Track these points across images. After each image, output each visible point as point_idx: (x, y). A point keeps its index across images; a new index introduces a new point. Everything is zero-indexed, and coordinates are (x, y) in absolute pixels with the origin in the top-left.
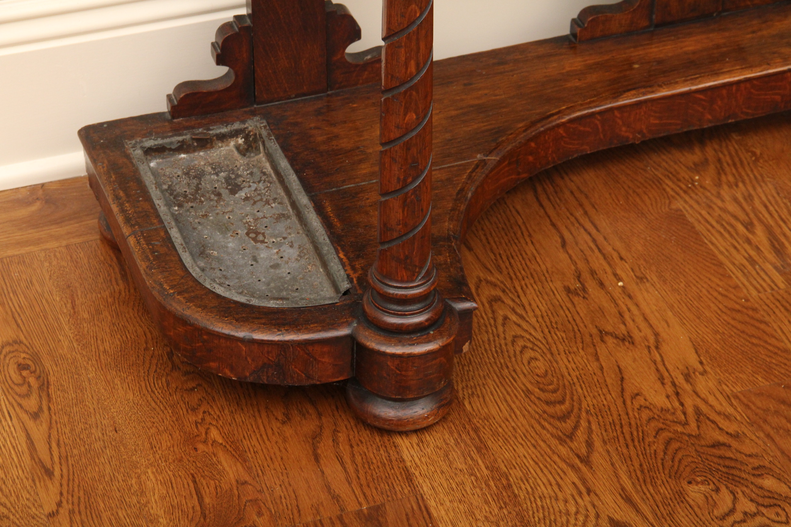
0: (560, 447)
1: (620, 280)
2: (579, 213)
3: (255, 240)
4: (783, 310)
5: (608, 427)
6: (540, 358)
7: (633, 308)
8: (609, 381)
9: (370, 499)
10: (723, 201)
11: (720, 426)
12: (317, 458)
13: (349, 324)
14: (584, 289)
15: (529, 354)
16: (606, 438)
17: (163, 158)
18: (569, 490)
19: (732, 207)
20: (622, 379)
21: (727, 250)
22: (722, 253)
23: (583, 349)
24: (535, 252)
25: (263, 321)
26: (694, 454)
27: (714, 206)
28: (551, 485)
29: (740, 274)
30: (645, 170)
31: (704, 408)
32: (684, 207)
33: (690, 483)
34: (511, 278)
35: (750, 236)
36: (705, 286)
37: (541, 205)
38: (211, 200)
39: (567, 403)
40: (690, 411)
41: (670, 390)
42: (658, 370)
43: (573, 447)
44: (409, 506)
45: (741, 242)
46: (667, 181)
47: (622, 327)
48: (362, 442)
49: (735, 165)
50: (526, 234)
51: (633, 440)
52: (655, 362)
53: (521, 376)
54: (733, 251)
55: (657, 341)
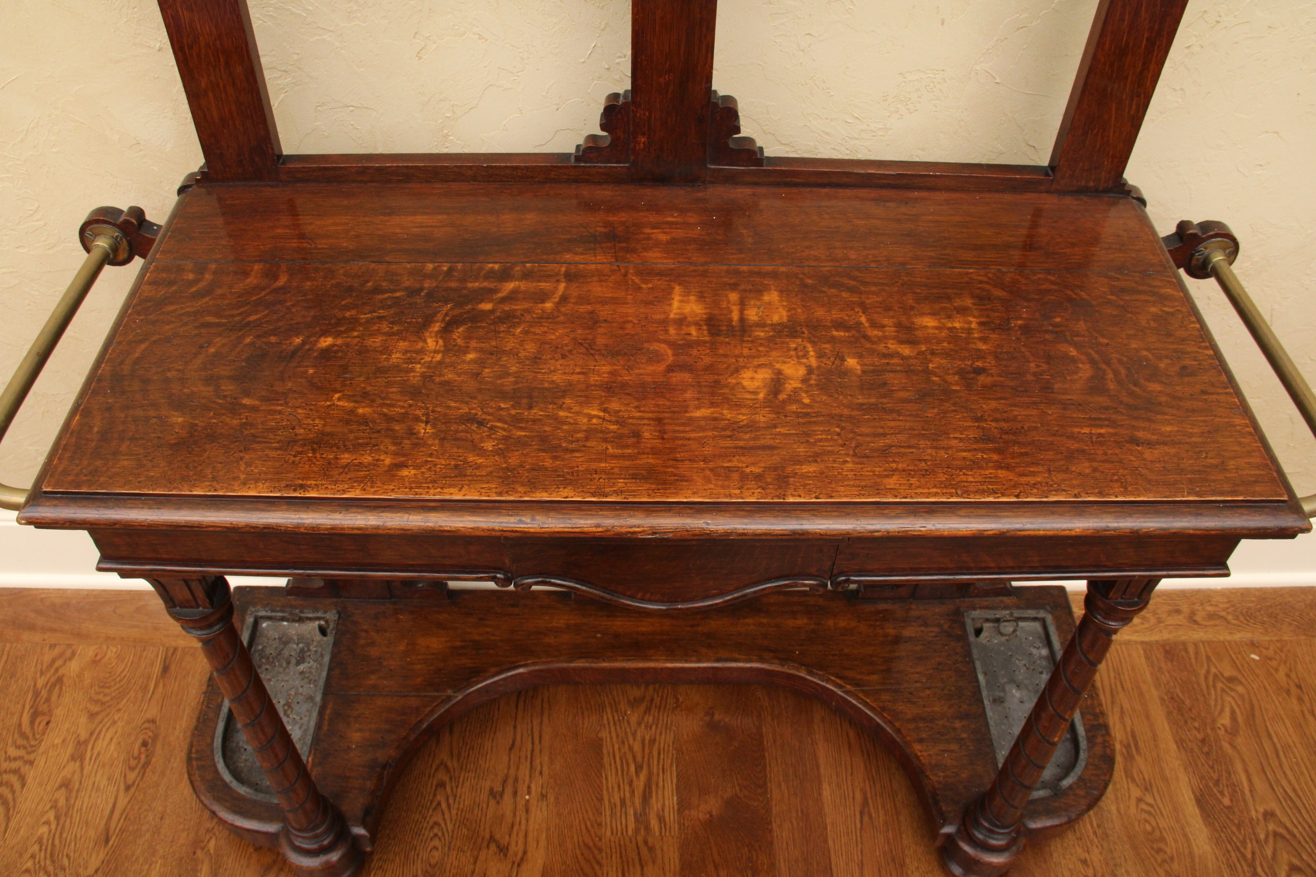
1: (529, 793)
3: (285, 712)
4: (618, 855)
6: (440, 849)
7: (524, 822)
14: (502, 794)
15: (436, 842)
17: (272, 622)
19: (637, 747)
21: (612, 787)
23: (471, 850)
24: (490, 748)
25: (228, 804)
27: (626, 743)
29: (609, 813)
30: (600, 695)
32: (606, 738)
34: (461, 768)
35: (635, 778)
36: (581, 816)
37: (517, 707)
45: (626, 782)
46: (609, 711)
47: (507, 837)
49: (660, 707)
53: (420, 861)
54: (616, 789)
55: (522, 859)
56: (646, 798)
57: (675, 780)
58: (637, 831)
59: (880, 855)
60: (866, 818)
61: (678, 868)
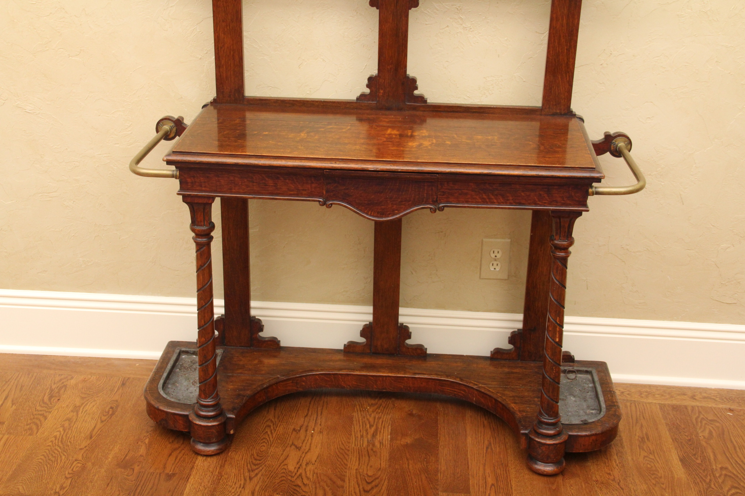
0: (247, 473)
1: (314, 430)
2: (319, 409)
3: (193, 384)
4: (357, 453)
5: (267, 471)
6: (266, 446)
7: (310, 440)
8: (281, 458)
9: (175, 470)
10: (370, 417)
11: (304, 481)
12: (170, 455)
13: (190, 411)
14: (299, 431)
15: (264, 444)
16: (264, 474)
17: (188, 355)
18: (238, 485)
19: (371, 419)
20: (286, 459)
21: (357, 431)
22: (354, 431)
23: (282, 447)
24: (294, 416)
25: (165, 404)
26: (287, 486)
27: (366, 417)
28: (233, 482)
29: (354, 439)
31: (303, 474)
32: (356, 415)
33: (277, 494)
34: (279, 421)
35: (369, 429)
36: (339, 439)
37: (310, 403)
38: (192, 370)
39: (261, 461)
40: (298, 473)
41: (298, 466)
42: (300, 459)
43: (251, 474)
44: (184, 476)
45: (364, 430)
46: (358, 407)
47: (301, 444)
48: (187, 454)
49: (385, 407)
50: (297, 410)
51: (271, 477)
52: (301, 457)
53: (255, 450)
54: (359, 432)
55: (308, 451)
56: (374, 435)
57: (390, 431)
58: (368, 445)
59: (495, 462)
60: (489, 450)
61: (388, 458)
